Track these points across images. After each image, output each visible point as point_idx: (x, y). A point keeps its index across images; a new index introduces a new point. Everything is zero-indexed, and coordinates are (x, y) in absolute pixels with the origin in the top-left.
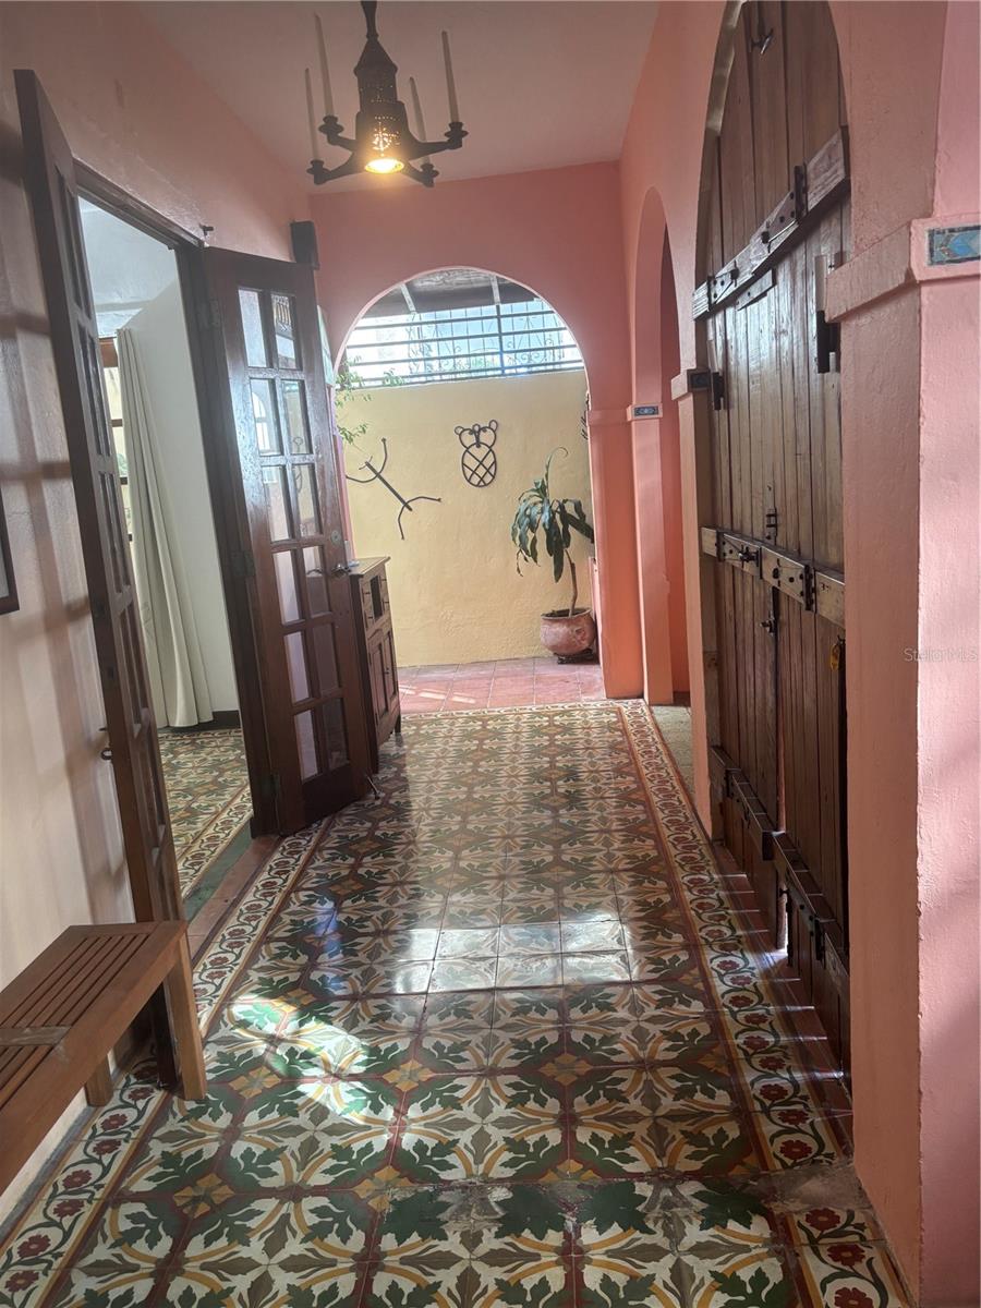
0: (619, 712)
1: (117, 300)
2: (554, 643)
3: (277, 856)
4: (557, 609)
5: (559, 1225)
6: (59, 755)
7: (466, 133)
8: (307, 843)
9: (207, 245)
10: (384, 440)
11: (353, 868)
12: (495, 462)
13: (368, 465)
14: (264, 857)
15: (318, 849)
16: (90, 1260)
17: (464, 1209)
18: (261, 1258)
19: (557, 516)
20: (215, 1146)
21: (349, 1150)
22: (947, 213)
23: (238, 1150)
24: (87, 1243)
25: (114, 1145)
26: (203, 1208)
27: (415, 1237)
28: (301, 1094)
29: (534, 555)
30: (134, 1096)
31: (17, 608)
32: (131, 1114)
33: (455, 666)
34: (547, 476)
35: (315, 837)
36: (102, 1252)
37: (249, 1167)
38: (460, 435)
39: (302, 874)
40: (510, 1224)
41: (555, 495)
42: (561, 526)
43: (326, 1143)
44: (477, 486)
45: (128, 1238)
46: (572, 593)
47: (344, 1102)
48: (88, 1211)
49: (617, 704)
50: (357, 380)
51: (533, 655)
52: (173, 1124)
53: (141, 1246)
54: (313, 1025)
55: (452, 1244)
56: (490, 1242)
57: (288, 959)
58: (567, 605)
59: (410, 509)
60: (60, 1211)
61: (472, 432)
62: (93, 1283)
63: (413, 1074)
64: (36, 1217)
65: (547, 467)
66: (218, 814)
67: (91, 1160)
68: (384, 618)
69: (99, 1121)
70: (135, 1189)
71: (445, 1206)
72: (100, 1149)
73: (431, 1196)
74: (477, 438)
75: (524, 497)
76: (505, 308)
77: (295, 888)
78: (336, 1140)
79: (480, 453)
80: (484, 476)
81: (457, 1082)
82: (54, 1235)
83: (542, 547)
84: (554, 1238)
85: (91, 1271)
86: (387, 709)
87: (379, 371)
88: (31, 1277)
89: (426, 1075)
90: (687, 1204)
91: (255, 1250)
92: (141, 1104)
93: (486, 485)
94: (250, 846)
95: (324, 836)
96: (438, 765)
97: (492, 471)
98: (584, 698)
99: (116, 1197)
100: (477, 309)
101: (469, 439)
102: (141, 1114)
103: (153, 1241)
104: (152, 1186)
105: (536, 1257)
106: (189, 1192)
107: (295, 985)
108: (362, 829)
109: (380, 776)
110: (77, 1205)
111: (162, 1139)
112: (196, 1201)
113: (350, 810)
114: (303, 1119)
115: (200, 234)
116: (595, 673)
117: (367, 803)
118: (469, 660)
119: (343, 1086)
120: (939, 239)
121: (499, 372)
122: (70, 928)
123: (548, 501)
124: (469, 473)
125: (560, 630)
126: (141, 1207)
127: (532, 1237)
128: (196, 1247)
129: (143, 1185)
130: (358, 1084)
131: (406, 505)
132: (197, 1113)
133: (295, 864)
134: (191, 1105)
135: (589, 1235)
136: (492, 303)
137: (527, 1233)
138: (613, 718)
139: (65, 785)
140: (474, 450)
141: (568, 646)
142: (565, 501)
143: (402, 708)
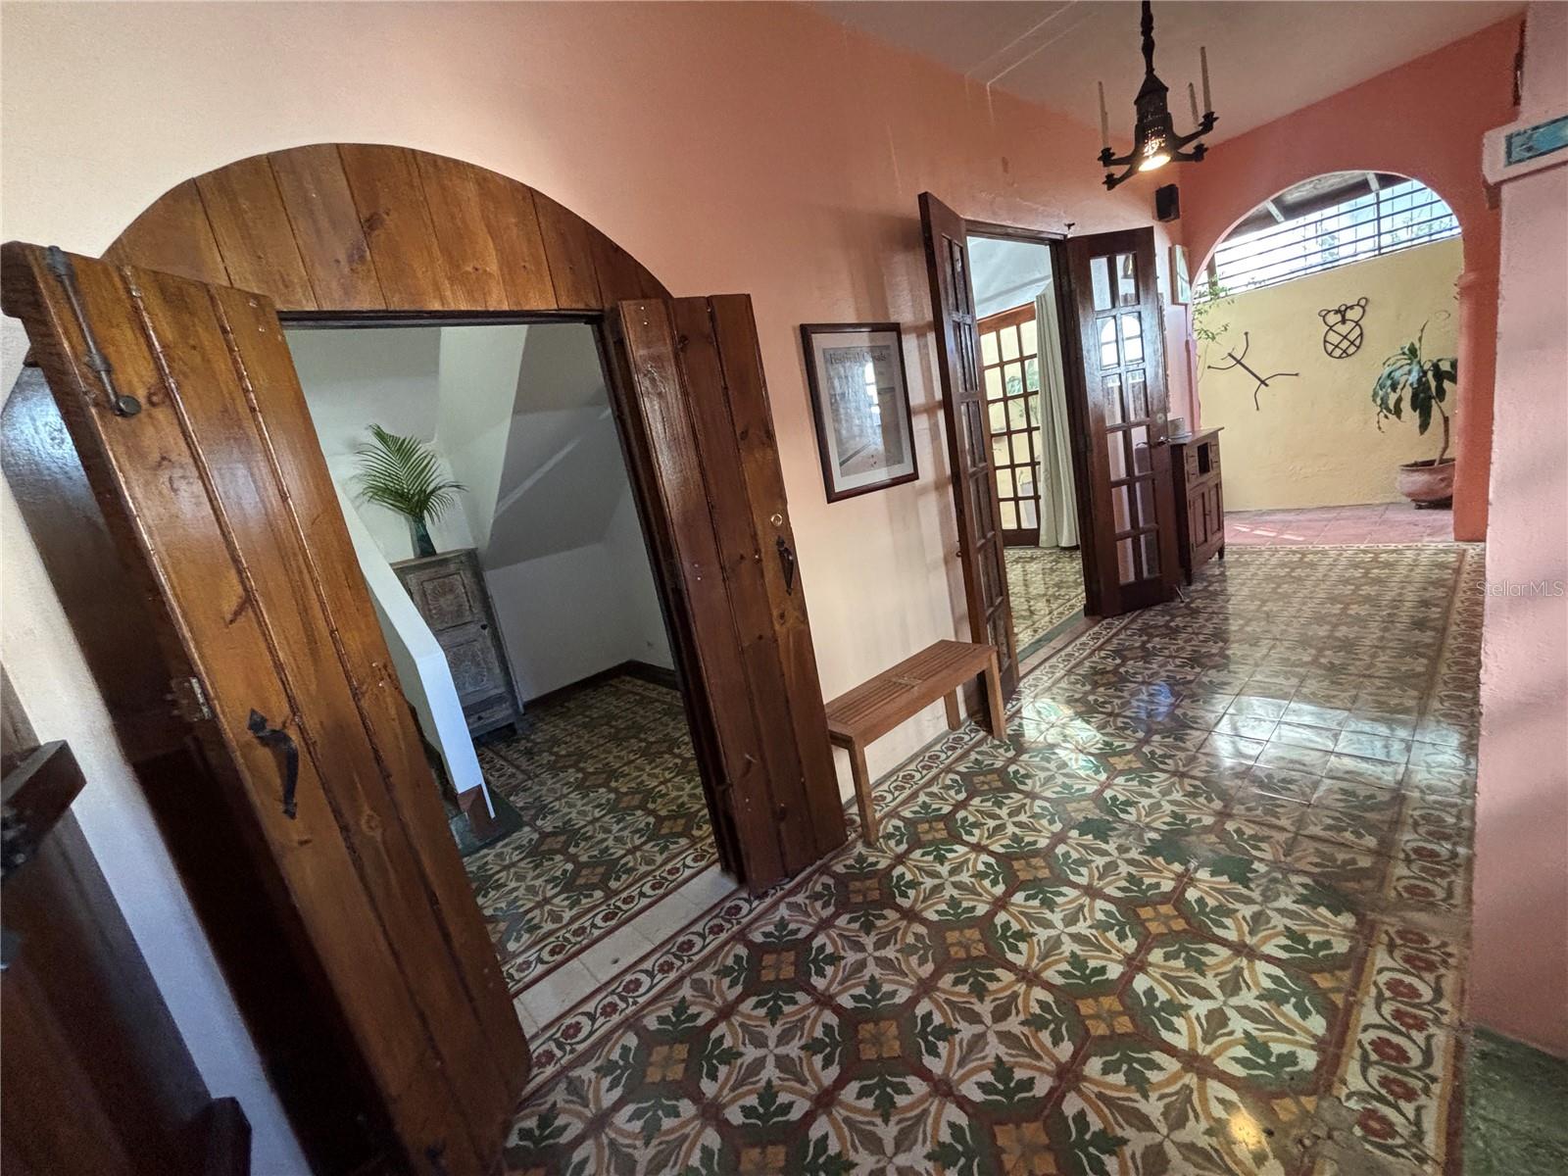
0: (1463, 554)
1: (1038, 276)
2: (1410, 491)
3: (1096, 629)
4: (1421, 459)
5: (1185, 862)
6: (940, 554)
7: (1216, 119)
8: (1118, 624)
9: (1069, 236)
10: (1246, 334)
11: (1144, 643)
12: (1361, 335)
13: (1230, 355)
14: (1090, 628)
15: (1125, 628)
16: (929, 790)
17: (1126, 835)
18: (1006, 817)
19: (1430, 375)
20: (1001, 764)
21: (1072, 787)
22: (1531, 113)
23: (1012, 769)
24: (929, 784)
25: (955, 748)
26: (986, 787)
27: (1090, 837)
28: (1055, 753)
29: (1398, 412)
30: (971, 731)
31: (917, 478)
32: (967, 738)
33: (1300, 510)
34: (1420, 339)
35: (1126, 621)
36: (935, 789)
37: (1015, 777)
38: (1324, 317)
39: (1109, 641)
40: (1153, 850)
41: (1427, 356)
42: (1433, 384)
43: (1060, 779)
44: (1340, 357)
45: (948, 788)
46: (1442, 445)
47: (1079, 764)
48: (934, 771)
49: (1463, 545)
50: (1223, 290)
51: (1388, 501)
52: (984, 748)
53: (952, 792)
54: (1079, 723)
55: (1111, 847)
56: (1134, 854)
57: (1079, 686)
58: (1435, 455)
59: (1267, 385)
60: (923, 767)
61: (1338, 312)
62: (927, 799)
63: (1130, 762)
64: (912, 766)
65: (1422, 330)
66: (1069, 600)
67: (942, 751)
68: (1212, 473)
69: (952, 737)
70: (958, 769)
71: (1115, 829)
72: (948, 748)
73: (1109, 822)
74: (1343, 317)
75: (1391, 362)
76: (1385, 193)
77: (1100, 648)
78: (1067, 781)
79: (1343, 329)
80: (1347, 348)
81: (1155, 774)
82: (918, 776)
83: (1406, 405)
84: (1177, 867)
85: (928, 794)
86: (1206, 540)
87: (1245, 279)
88: (904, 788)
89: (1136, 765)
90: (1292, 887)
91: (1004, 812)
92: (973, 735)
93: (1348, 355)
94: (1083, 621)
95: (1133, 621)
96: (1243, 584)
97: (1357, 343)
98: (1427, 539)
99: (949, 770)
100: (1353, 202)
101: (1333, 319)
102: (971, 739)
103: (958, 792)
104: (966, 770)
105: (1161, 872)
106: (982, 778)
107: (1077, 700)
108: (1161, 620)
109: (1192, 588)
110: (931, 767)
111: (978, 753)
112: (983, 783)
113: (1159, 608)
114: (1052, 766)
115: (1065, 231)
116: (1446, 517)
117: (1173, 604)
118: (1315, 505)
119: (1081, 756)
120: (1517, 141)
121: (1377, 252)
122: (942, 641)
123: (1419, 362)
124: (1330, 348)
125: (1421, 479)
126: (958, 777)
127: (1163, 862)
128: (976, 801)
129: (962, 769)
130: (1092, 758)
131: (1263, 382)
132: (1000, 747)
133: (1106, 635)
134: (997, 742)
135: (1203, 874)
136: (1370, 191)
137: (1160, 859)
138: (1451, 558)
139: (943, 569)
140: (1340, 328)
141: (1427, 493)
142: (1439, 360)
143: (1226, 541)
